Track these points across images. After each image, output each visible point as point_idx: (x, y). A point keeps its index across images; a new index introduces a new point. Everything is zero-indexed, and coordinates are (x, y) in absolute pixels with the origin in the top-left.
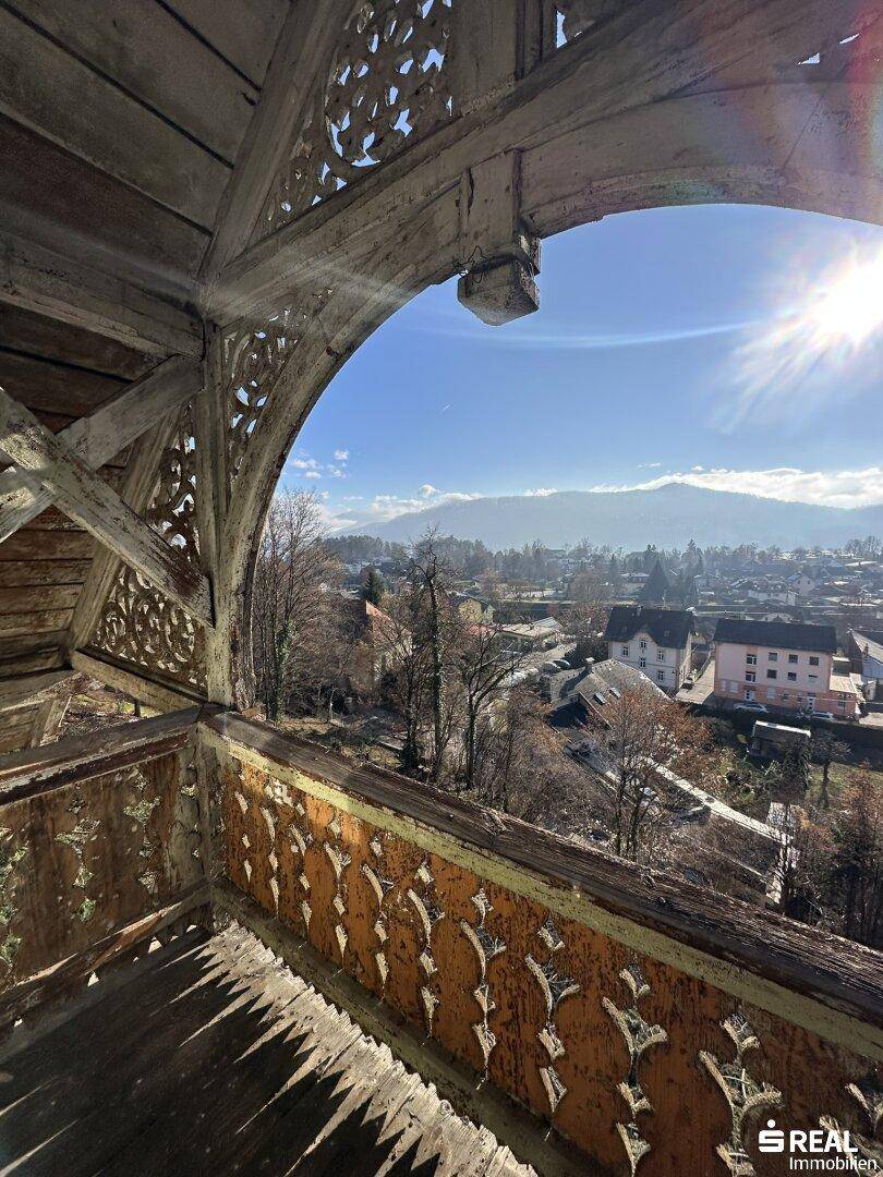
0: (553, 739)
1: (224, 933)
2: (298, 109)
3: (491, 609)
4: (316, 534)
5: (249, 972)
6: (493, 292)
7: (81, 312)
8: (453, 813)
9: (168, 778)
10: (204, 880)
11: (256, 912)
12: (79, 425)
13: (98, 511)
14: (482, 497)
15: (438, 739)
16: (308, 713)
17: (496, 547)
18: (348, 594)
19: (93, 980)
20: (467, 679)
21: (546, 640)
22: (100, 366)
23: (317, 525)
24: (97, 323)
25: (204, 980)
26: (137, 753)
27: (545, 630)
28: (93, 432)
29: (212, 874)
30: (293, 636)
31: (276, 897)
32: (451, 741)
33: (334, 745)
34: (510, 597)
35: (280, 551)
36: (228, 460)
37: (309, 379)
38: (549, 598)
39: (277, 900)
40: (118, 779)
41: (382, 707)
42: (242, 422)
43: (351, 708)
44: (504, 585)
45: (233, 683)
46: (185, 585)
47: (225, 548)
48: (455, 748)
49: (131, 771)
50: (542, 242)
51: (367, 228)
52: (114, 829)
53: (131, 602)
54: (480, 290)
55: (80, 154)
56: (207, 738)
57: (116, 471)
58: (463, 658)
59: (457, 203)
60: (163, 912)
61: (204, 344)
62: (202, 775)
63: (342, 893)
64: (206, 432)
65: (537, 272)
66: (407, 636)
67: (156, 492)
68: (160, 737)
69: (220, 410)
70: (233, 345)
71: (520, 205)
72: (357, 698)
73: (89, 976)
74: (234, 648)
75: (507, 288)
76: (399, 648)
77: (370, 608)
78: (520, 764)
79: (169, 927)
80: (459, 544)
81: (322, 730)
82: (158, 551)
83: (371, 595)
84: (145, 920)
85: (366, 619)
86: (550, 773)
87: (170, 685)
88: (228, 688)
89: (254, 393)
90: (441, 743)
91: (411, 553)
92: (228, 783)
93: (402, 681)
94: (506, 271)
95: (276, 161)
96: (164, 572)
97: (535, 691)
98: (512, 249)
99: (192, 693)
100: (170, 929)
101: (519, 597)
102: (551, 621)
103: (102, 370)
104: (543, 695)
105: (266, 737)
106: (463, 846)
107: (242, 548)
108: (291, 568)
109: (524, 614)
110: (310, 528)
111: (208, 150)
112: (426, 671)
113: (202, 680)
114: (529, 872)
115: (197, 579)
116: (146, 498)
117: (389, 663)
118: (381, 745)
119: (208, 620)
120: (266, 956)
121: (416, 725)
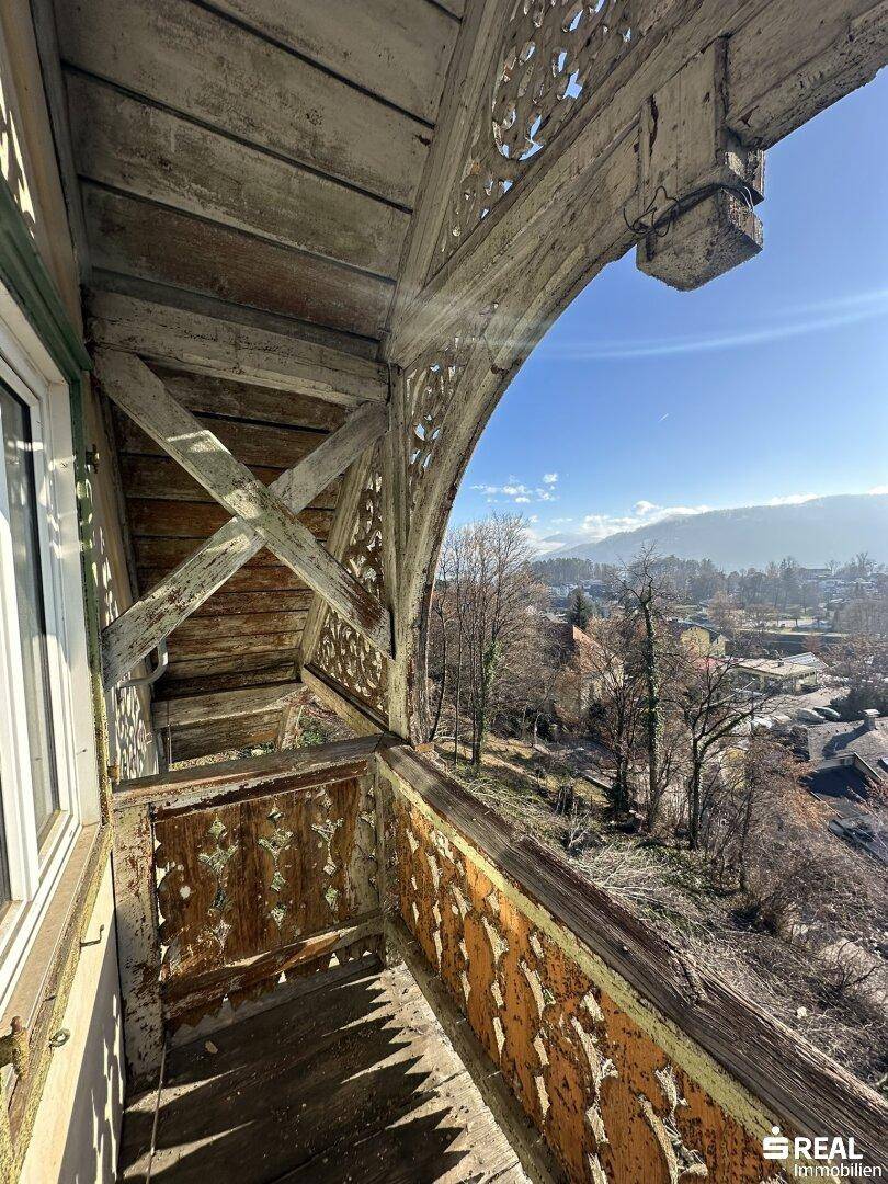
0: (812, 810)
1: (395, 969)
2: (467, 129)
3: (722, 640)
4: (522, 558)
5: (413, 1024)
6: (686, 243)
7: (288, 378)
8: (629, 944)
9: (350, 801)
10: (379, 909)
11: (422, 962)
12: (284, 477)
13: (297, 551)
14: (711, 509)
15: (653, 784)
16: (512, 735)
17: (729, 566)
18: (555, 618)
19: (283, 979)
20: (691, 720)
21: (802, 682)
22: (314, 423)
23: (525, 549)
24: (302, 386)
25: (371, 1017)
26: (323, 775)
27: (798, 669)
28: (296, 482)
29: (386, 907)
30: (500, 658)
31: (439, 953)
32: (669, 788)
33: (537, 771)
34: (749, 626)
35: (489, 575)
36: (409, 496)
37: (476, 403)
38: (806, 629)
39: (439, 957)
40: (308, 796)
41: (588, 739)
42: (420, 457)
43: (556, 736)
44: (740, 612)
45: (409, 715)
46: (369, 616)
47: (404, 582)
48: (674, 798)
49: (318, 791)
50: (765, 156)
51: (532, 221)
52: (303, 840)
53: (338, 628)
54: (667, 245)
55: (289, 243)
56: (383, 769)
57: (329, 513)
58: (685, 694)
59: (636, 148)
60: (343, 932)
61: (390, 387)
62: (380, 803)
63: (499, 983)
64: (390, 470)
65: (757, 198)
66: (617, 665)
67: (356, 530)
68: (342, 762)
69: (402, 449)
70: (414, 382)
71: (726, 112)
72: (561, 726)
73: (279, 975)
74: (410, 682)
75: (707, 232)
76: (609, 677)
77: (577, 633)
78: (762, 832)
79: (347, 948)
80: (681, 565)
81: (527, 754)
82: (346, 586)
83: (579, 619)
84: (326, 936)
85: (572, 644)
86: (808, 852)
87: (364, 708)
88: (404, 720)
89: (429, 426)
90: (656, 790)
91: (624, 576)
92: (402, 817)
93: (612, 713)
94: (706, 208)
95: (448, 189)
96: (350, 605)
97: (785, 744)
98: (716, 176)
99: (378, 719)
100: (348, 950)
101: (763, 625)
102: (809, 658)
103: (314, 427)
104: (796, 751)
105: (430, 780)
106: (638, 1001)
107: (417, 582)
108: (499, 592)
109: (769, 648)
110: (516, 552)
111: (390, 203)
112: (640, 705)
113: (386, 708)
114: (744, 1092)
115: (379, 612)
116: (349, 537)
117: (598, 692)
118: (588, 780)
119: (388, 651)
120: (428, 1014)
121: (627, 763)
